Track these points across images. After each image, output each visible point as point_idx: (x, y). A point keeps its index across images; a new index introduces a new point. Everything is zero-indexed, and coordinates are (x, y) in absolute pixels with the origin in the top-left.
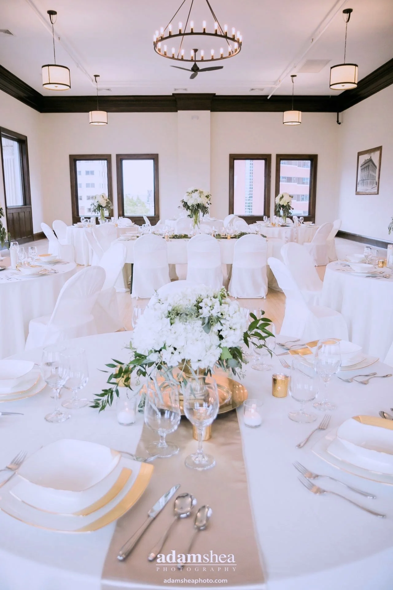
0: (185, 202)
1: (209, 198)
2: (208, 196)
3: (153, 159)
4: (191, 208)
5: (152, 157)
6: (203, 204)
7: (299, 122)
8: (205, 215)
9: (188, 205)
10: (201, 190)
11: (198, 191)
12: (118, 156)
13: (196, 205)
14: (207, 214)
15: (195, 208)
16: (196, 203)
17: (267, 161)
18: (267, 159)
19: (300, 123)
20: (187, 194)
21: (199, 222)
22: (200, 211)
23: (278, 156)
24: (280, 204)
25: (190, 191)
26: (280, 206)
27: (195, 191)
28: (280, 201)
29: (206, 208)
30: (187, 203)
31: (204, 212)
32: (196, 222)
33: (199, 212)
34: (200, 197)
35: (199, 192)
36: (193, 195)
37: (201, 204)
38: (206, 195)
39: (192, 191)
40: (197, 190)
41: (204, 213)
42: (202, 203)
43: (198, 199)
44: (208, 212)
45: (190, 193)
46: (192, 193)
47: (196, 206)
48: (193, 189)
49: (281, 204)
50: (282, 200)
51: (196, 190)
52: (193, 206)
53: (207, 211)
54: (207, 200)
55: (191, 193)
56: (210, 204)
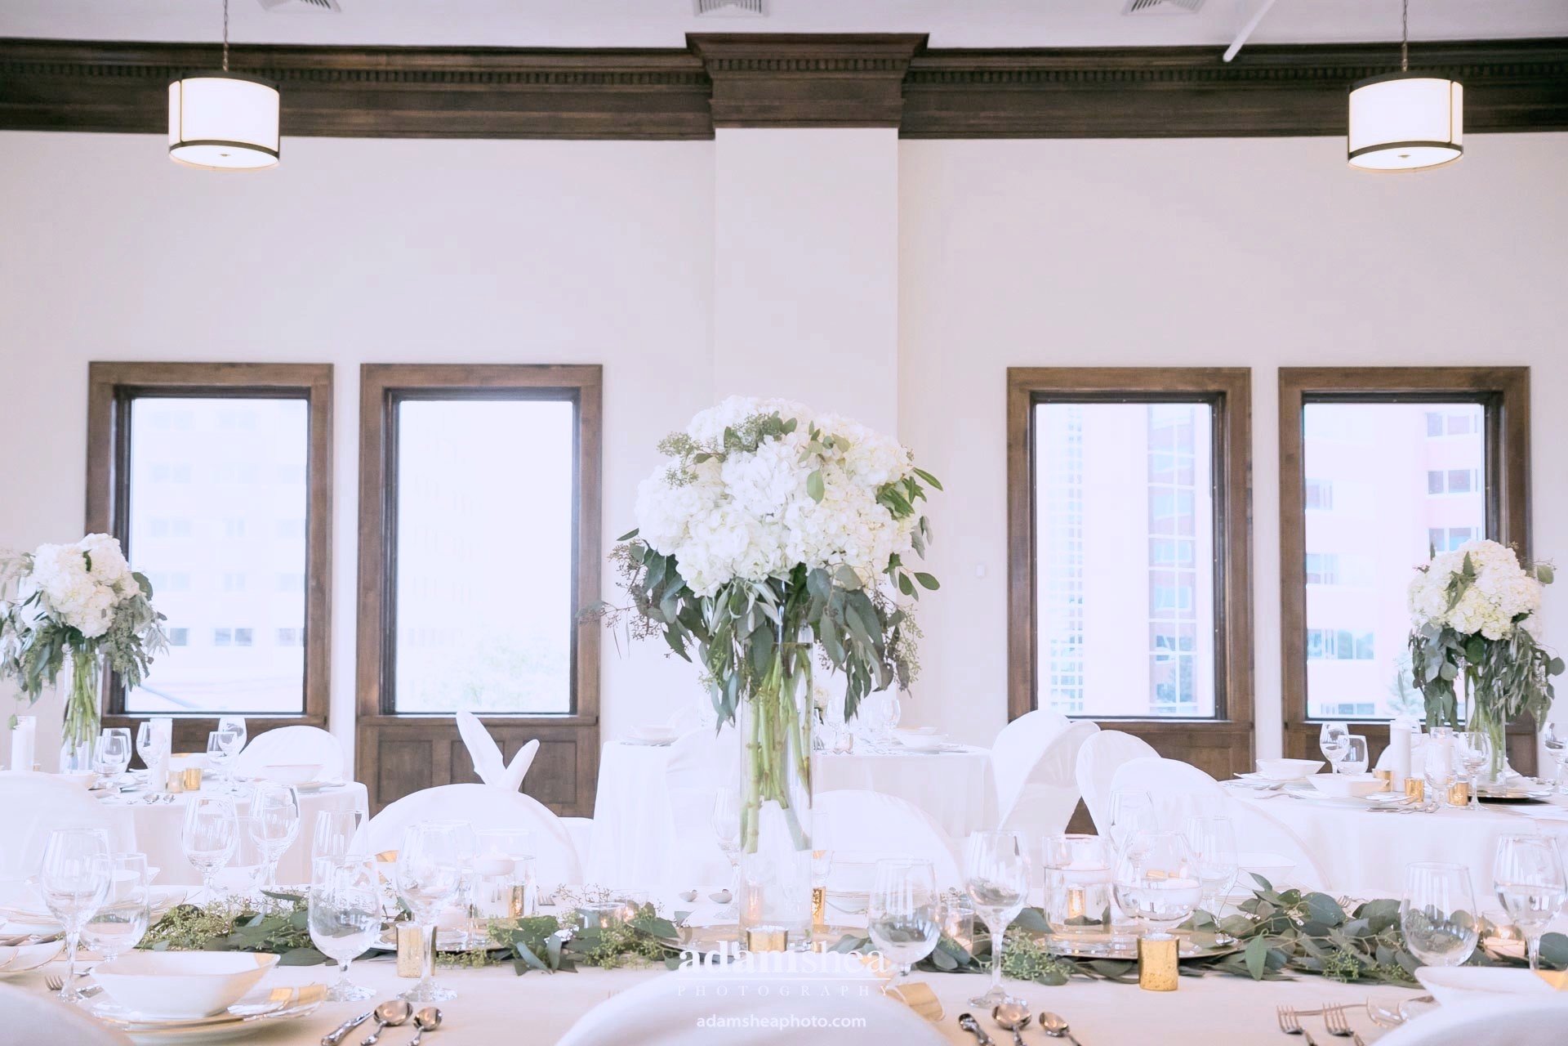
0: (652, 556)
1: (913, 520)
2: (905, 494)
3: (573, 394)
4: (712, 617)
5: (565, 384)
6: (848, 569)
7: (1449, 145)
8: (865, 704)
9: (685, 591)
10: (828, 425)
11: (798, 438)
12: (369, 371)
13: (771, 582)
14: (894, 685)
15: (756, 608)
16: (768, 568)
17: (1229, 406)
18: (1229, 397)
19: (1455, 153)
20: (676, 462)
21: (807, 773)
22: (817, 653)
23: (1289, 377)
24: (1448, 632)
25: (706, 430)
26: (1453, 645)
27: (760, 437)
28: (1452, 604)
29: (878, 618)
30: (672, 561)
31: (861, 666)
32: (767, 778)
33: (804, 664)
34: (818, 493)
35: (806, 438)
36: (740, 470)
37: (828, 577)
38: (881, 478)
39: (729, 433)
40: (785, 418)
41: (858, 687)
42: (835, 559)
43: (792, 514)
44: (902, 664)
45: (702, 458)
46: (733, 456)
47: (770, 596)
48: (737, 411)
49: (1464, 624)
50: (1470, 594)
51: (775, 428)
52: (734, 593)
53: (892, 650)
54: (894, 535)
55: (723, 458)
56: (929, 581)
